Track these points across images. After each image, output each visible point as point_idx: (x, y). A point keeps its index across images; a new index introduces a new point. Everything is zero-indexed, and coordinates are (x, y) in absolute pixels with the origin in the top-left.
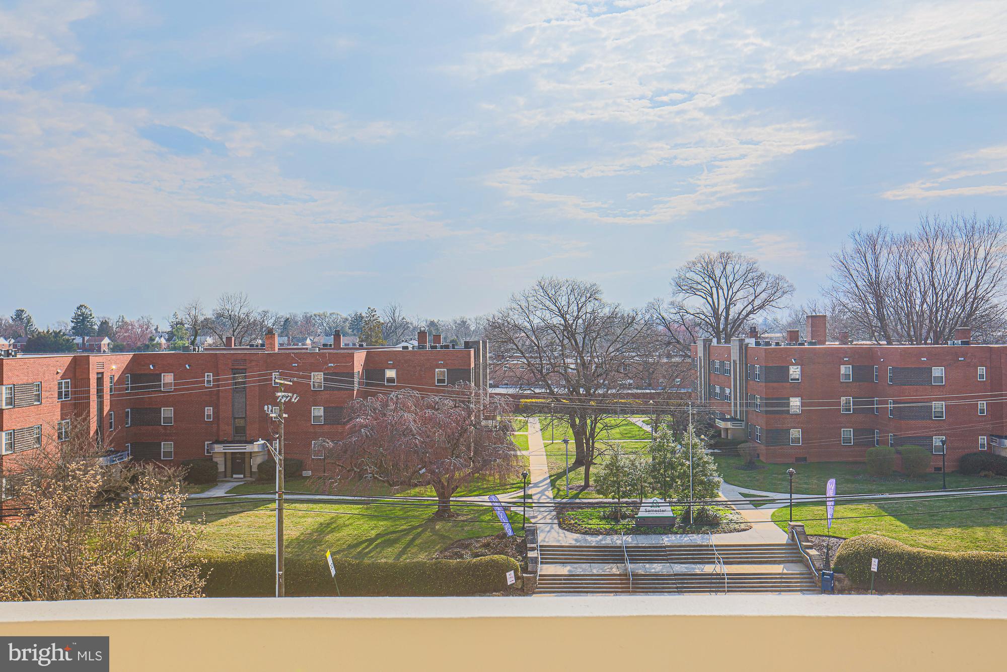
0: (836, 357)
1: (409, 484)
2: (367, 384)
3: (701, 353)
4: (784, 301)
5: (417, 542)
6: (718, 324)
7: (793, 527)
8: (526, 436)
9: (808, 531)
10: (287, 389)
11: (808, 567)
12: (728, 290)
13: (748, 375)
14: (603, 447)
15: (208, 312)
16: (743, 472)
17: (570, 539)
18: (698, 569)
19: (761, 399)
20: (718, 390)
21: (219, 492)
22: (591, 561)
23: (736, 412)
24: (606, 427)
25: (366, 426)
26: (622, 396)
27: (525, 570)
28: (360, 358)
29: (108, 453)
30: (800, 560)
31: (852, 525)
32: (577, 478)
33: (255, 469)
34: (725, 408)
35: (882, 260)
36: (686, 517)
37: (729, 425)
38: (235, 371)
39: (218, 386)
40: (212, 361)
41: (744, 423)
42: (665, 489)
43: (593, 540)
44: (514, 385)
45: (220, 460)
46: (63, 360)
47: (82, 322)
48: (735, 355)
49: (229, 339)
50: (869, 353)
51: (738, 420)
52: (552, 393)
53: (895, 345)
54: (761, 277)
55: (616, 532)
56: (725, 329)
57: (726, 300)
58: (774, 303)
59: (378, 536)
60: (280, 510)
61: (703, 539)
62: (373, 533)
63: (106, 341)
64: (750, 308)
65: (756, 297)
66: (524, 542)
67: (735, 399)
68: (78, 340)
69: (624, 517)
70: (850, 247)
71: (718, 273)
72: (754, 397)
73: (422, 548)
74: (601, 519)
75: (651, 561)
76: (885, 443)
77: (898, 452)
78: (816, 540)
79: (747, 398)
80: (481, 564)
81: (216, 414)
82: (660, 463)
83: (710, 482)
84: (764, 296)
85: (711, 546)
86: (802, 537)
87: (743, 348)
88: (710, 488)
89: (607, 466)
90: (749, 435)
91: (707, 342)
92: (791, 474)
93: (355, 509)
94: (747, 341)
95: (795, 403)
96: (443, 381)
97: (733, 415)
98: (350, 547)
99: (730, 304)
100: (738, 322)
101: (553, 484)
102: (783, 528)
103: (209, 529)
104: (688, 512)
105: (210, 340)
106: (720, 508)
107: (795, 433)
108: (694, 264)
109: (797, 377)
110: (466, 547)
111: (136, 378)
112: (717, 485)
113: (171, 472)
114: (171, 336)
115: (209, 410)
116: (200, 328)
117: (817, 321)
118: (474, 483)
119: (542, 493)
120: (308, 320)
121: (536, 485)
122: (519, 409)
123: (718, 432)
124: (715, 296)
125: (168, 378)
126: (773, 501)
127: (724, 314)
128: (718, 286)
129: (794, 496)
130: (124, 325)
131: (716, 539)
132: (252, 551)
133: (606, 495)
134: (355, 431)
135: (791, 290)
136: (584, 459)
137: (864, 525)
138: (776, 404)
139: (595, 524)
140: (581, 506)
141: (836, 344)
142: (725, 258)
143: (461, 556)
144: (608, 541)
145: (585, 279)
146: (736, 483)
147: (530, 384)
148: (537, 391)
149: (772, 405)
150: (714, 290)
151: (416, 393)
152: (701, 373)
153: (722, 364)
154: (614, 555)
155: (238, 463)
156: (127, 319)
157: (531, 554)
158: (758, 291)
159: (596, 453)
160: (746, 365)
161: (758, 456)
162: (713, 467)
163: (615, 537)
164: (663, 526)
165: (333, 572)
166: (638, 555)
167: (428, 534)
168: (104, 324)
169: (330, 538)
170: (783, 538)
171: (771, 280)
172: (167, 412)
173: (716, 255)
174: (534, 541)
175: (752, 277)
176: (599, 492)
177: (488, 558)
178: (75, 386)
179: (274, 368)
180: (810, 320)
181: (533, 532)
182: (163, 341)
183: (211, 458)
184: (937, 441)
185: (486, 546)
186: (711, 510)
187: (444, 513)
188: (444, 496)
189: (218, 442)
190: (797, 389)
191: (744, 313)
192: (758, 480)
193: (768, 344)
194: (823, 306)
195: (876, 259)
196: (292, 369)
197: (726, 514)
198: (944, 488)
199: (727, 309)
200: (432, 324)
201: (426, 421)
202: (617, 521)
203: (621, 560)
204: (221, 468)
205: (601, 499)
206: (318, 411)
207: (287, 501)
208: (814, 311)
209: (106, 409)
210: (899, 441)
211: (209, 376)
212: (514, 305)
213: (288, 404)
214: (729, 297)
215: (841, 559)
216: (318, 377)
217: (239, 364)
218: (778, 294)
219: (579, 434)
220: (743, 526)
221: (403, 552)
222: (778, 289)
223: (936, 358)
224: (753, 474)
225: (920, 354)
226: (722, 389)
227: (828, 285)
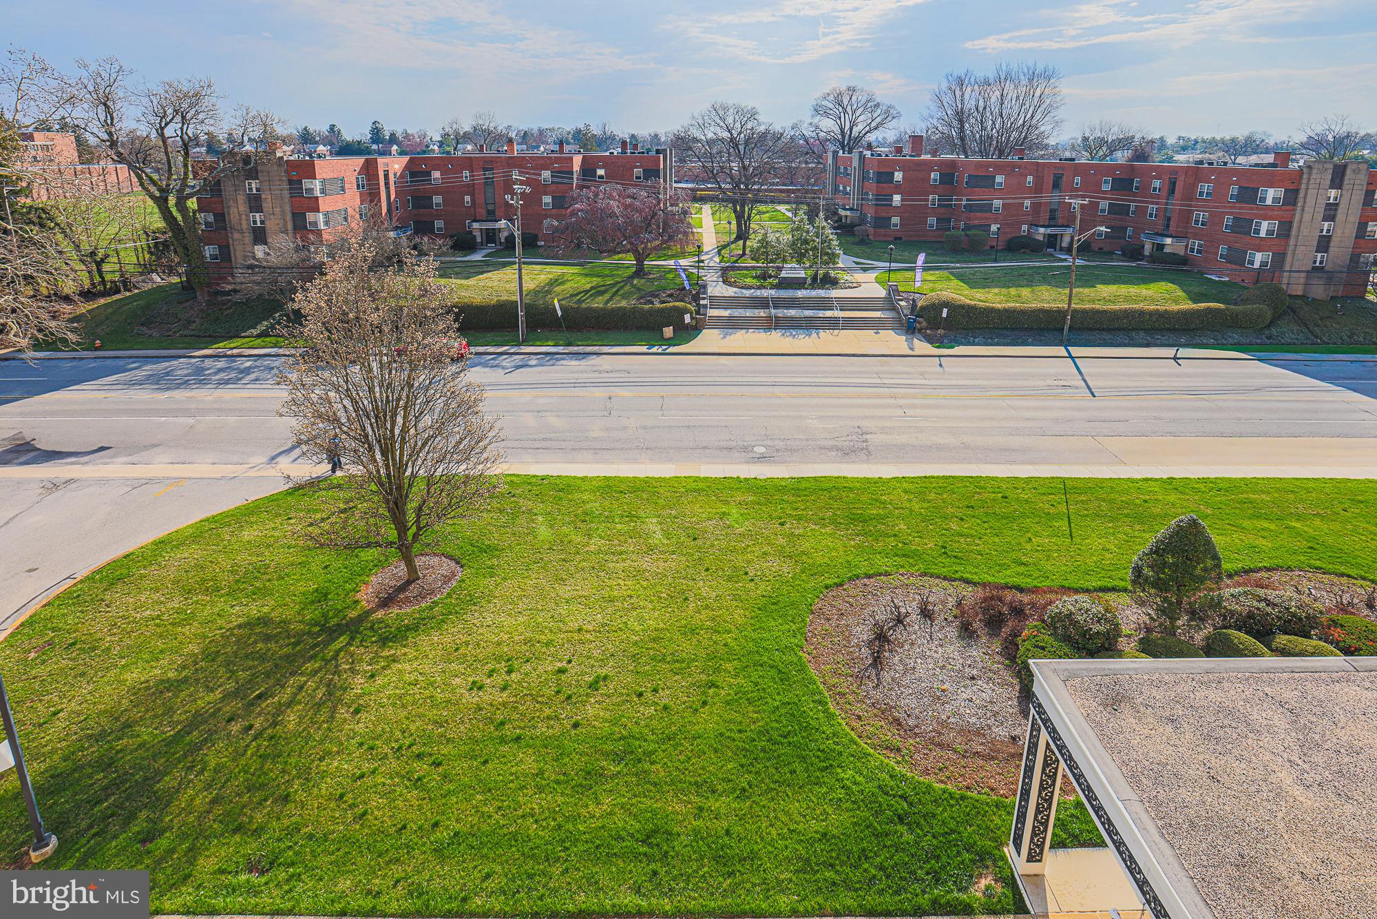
0: (929, 166)
1: (613, 252)
2: (584, 180)
3: (830, 161)
4: (894, 123)
5: (620, 293)
6: (844, 139)
7: (890, 286)
8: (701, 219)
9: (901, 289)
10: (522, 183)
11: (899, 313)
12: (853, 115)
13: (864, 177)
14: (757, 227)
15: (466, 127)
16: (857, 246)
17: (731, 291)
18: (821, 314)
19: (873, 195)
20: (841, 188)
21: (477, 257)
22: (746, 307)
23: (853, 204)
24: (759, 213)
25: (582, 210)
26: (771, 191)
27: (698, 313)
28: (577, 161)
29: (396, 228)
30: (894, 309)
31: (931, 285)
32: (737, 248)
33: (503, 240)
34: (845, 202)
35: (967, 96)
36: (814, 278)
37: (848, 213)
38: (485, 169)
39: (473, 180)
40: (468, 162)
41: (859, 212)
42: (800, 257)
43: (747, 293)
44: (693, 182)
45: (477, 234)
46: (359, 161)
47: (376, 133)
48: (855, 163)
49: (482, 146)
50: (953, 164)
51: (855, 210)
52: (720, 187)
53: (971, 159)
54: (878, 105)
55: (764, 287)
56: (848, 144)
57: (851, 122)
58: (885, 126)
59: (592, 288)
60: (520, 270)
61: (826, 293)
62: (588, 287)
63: (395, 147)
64: (867, 128)
65: (873, 120)
66: (698, 293)
67: (854, 194)
68: (375, 147)
69: (770, 277)
70: (944, 85)
71: (846, 102)
72: (868, 194)
73: (623, 297)
74: (754, 278)
75: (788, 308)
76: (958, 228)
77: (967, 235)
78: (905, 295)
79: (863, 193)
80: (666, 308)
81: (473, 201)
82: (797, 240)
83: (833, 254)
84: (879, 120)
85: (831, 298)
86: (896, 293)
87: (862, 158)
88: (833, 258)
89: (759, 241)
90: (862, 220)
91: (835, 153)
92: (891, 249)
93: (575, 270)
94: (865, 152)
95: (897, 198)
96: (640, 178)
97: (851, 206)
98: (572, 296)
99: (854, 125)
100: (858, 139)
101: (719, 253)
102: (883, 286)
103: (472, 282)
104: (816, 275)
105: (469, 147)
106: (839, 271)
107: (895, 220)
108: (828, 95)
109: (900, 180)
110: (657, 296)
111: (413, 174)
112: (838, 255)
113: (441, 242)
114: (441, 144)
115: (467, 198)
117: (916, 140)
118: (661, 252)
119: (711, 259)
120: (541, 132)
121: (707, 253)
122: (695, 199)
123: (840, 218)
124: (843, 119)
125: (436, 174)
126: (877, 268)
127: (849, 132)
128: (845, 112)
129: (892, 264)
130: (407, 136)
131: (835, 293)
132: (502, 298)
133: (757, 261)
134: (574, 214)
135: (899, 115)
136: (742, 235)
137: (939, 285)
138: (883, 200)
139: (749, 281)
140: (739, 268)
141: (928, 157)
142: (852, 90)
143: (652, 303)
144: (758, 293)
145: (748, 104)
146: (852, 254)
147: (704, 181)
148: (709, 186)
149: (880, 200)
150: (842, 114)
151: (619, 186)
152: (830, 175)
153: (845, 169)
154: (763, 303)
155: (491, 236)
156: (409, 132)
157: (702, 302)
158: (875, 116)
159: (751, 231)
160: (863, 170)
161: (868, 235)
162: (835, 243)
163: (763, 291)
164: (799, 284)
165: (560, 313)
166: (778, 303)
167: (627, 287)
168: (393, 135)
169: (558, 289)
170: (882, 293)
171: (885, 108)
172: (437, 199)
173: (845, 88)
174: (705, 293)
175: (871, 105)
176: (752, 259)
177: (671, 304)
178: (369, 180)
179: (514, 167)
180: (911, 138)
181: (705, 287)
182: (436, 148)
183: (471, 232)
184: (994, 228)
185: (671, 295)
186: (832, 273)
187: (640, 272)
188: (640, 260)
189: (475, 221)
190: (898, 189)
191: (863, 132)
192: (867, 253)
193: (880, 155)
194: (920, 128)
195: (963, 95)
196: (527, 168)
197: (844, 277)
198: (996, 261)
199: (851, 128)
200: (633, 136)
201: (626, 207)
202: (765, 279)
203: (767, 307)
204: (479, 240)
205: (754, 264)
206: (547, 199)
207: (525, 263)
209: (393, 197)
210: (967, 228)
211: (466, 173)
212: (694, 122)
213: (523, 194)
214: (854, 119)
215: (923, 308)
216: (546, 174)
217: (488, 164)
218: (889, 118)
219: (739, 217)
220: (855, 285)
221: (611, 299)
222: (889, 114)
223: (1000, 169)
224: (864, 248)
225: (988, 165)
226: (845, 187)
227: (926, 113)
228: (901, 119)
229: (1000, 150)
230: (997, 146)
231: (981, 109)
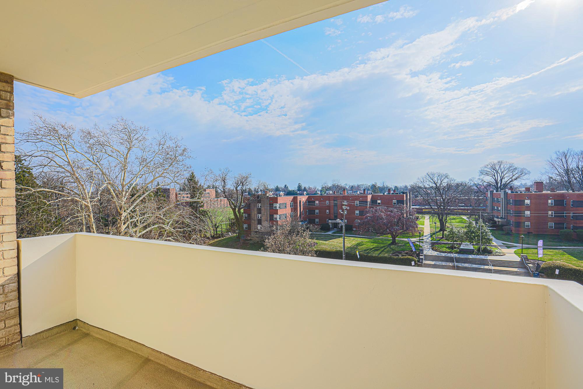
0: (547, 197)
1: (382, 234)
2: (372, 205)
3: (489, 195)
4: (525, 177)
5: (385, 250)
6: (497, 185)
7: (522, 256)
8: (424, 221)
9: (529, 258)
10: (346, 205)
11: (528, 270)
12: (502, 174)
13: (507, 203)
14: (449, 225)
15: (330, 185)
16: (504, 236)
17: (435, 253)
18: (482, 267)
19: (513, 211)
20: (496, 208)
21: (330, 233)
22: (442, 261)
23: (502, 215)
24: (450, 219)
25: (370, 216)
26: (459, 209)
27: (419, 261)
28: (369, 197)
29: (302, 221)
30: (525, 268)
31: (550, 257)
32: (440, 235)
33: (340, 227)
34: (498, 214)
36: (479, 250)
37: (500, 220)
38: (334, 200)
39: (330, 204)
40: (328, 198)
41: (506, 219)
42: (471, 240)
43: (443, 254)
44: (419, 205)
45: (330, 224)
46: (291, 197)
47: (299, 187)
48: (502, 196)
49: (335, 192)
50: (562, 195)
51: (503, 218)
52: (432, 208)
54: (516, 169)
55: (452, 253)
56: (500, 187)
57: (501, 177)
58: (521, 178)
59: (374, 248)
60: (344, 239)
61: (485, 257)
62: (372, 247)
63: (305, 192)
64: (511, 180)
65: (513, 176)
66: (419, 253)
67: (502, 211)
68: (298, 192)
69: (455, 248)
71: (497, 168)
72: (510, 211)
73: (387, 252)
74: (447, 248)
75: (464, 263)
76: (569, 228)
77: (575, 232)
78: (532, 261)
79: (507, 211)
80: (404, 258)
81: (329, 212)
82: (469, 231)
83: (488, 239)
84: (517, 175)
85: (488, 260)
86: (526, 260)
87: (506, 194)
88: (489, 241)
89: (449, 231)
90: (508, 223)
91: (492, 192)
92: (523, 238)
93: (367, 240)
94: (508, 191)
95: (528, 213)
96: (395, 204)
97: (501, 216)
98: (365, 250)
99: (502, 179)
100: (505, 185)
101: (431, 236)
102: (519, 256)
103: (327, 242)
104: (479, 248)
105: (331, 192)
106: (493, 247)
107: (528, 224)
108: (487, 165)
109: (528, 204)
110: (400, 253)
111: (309, 202)
112: (491, 240)
113: (316, 227)
114: (321, 191)
115: (328, 211)
116: (329, 189)
117: (539, 185)
118: (403, 234)
119: (428, 239)
120: (358, 186)
121: (426, 236)
122: (420, 212)
123: (495, 222)
124: (496, 176)
125: (317, 202)
126: (516, 246)
127: (500, 182)
128: (497, 172)
129: (523, 245)
130: (310, 188)
131: (490, 258)
132: (338, 249)
133: (448, 240)
134: (366, 218)
135: (529, 173)
136: (442, 229)
137: (555, 257)
138: (519, 214)
139: (444, 249)
140: (440, 244)
142: (500, 163)
143: (398, 256)
144: (449, 255)
145: (443, 172)
146: (501, 239)
147: (424, 205)
148: (426, 207)
149: (518, 213)
150: (496, 174)
151: (386, 207)
152: (489, 203)
153: (497, 199)
154: (451, 260)
155: (336, 225)
156: (310, 187)
157: (421, 257)
158: (514, 174)
159: (446, 227)
160: (507, 199)
161: (511, 231)
162: (490, 234)
163: (452, 254)
164: (471, 252)
165: (359, 257)
166: (458, 260)
167: (389, 248)
168: (305, 188)
169: (359, 247)
170: (518, 259)
171: (520, 170)
172: (317, 211)
173: (496, 162)
174: (422, 253)
175: (512, 169)
176: (446, 239)
177: (406, 257)
178: (294, 204)
179: (345, 200)
180: (536, 184)
181: (422, 250)
182: (319, 192)
183: (328, 224)
185: (407, 253)
186: (489, 248)
187: (394, 242)
188: (394, 237)
189: (330, 219)
190: (528, 208)
191: (508, 181)
192: (510, 239)
193: (517, 192)
194: (545, 180)
196: (350, 200)
197: (495, 250)
199: (501, 180)
200: (396, 187)
201: (387, 215)
202: (453, 249)
203: (453, 262)
204: (331, 227)
205: (446, 242)
206: (357, 212)
207: (346, 236)
208: (541, 180)
209: (302, 210)
210: (575, 228)
211: (327, 202)
212: (419, 181)
213: (346, 209)
214: (502, 176)
215: (543, 268)
216: (357, 202)
217: (335, 198)
218: (523, 175)
219: (441, 221)
220: (501, 254)
221: (380, 253)
222: (523, 172)
224: (509, 237)
226: (497, 208)
227: (543, 171)
228: (530, 174)
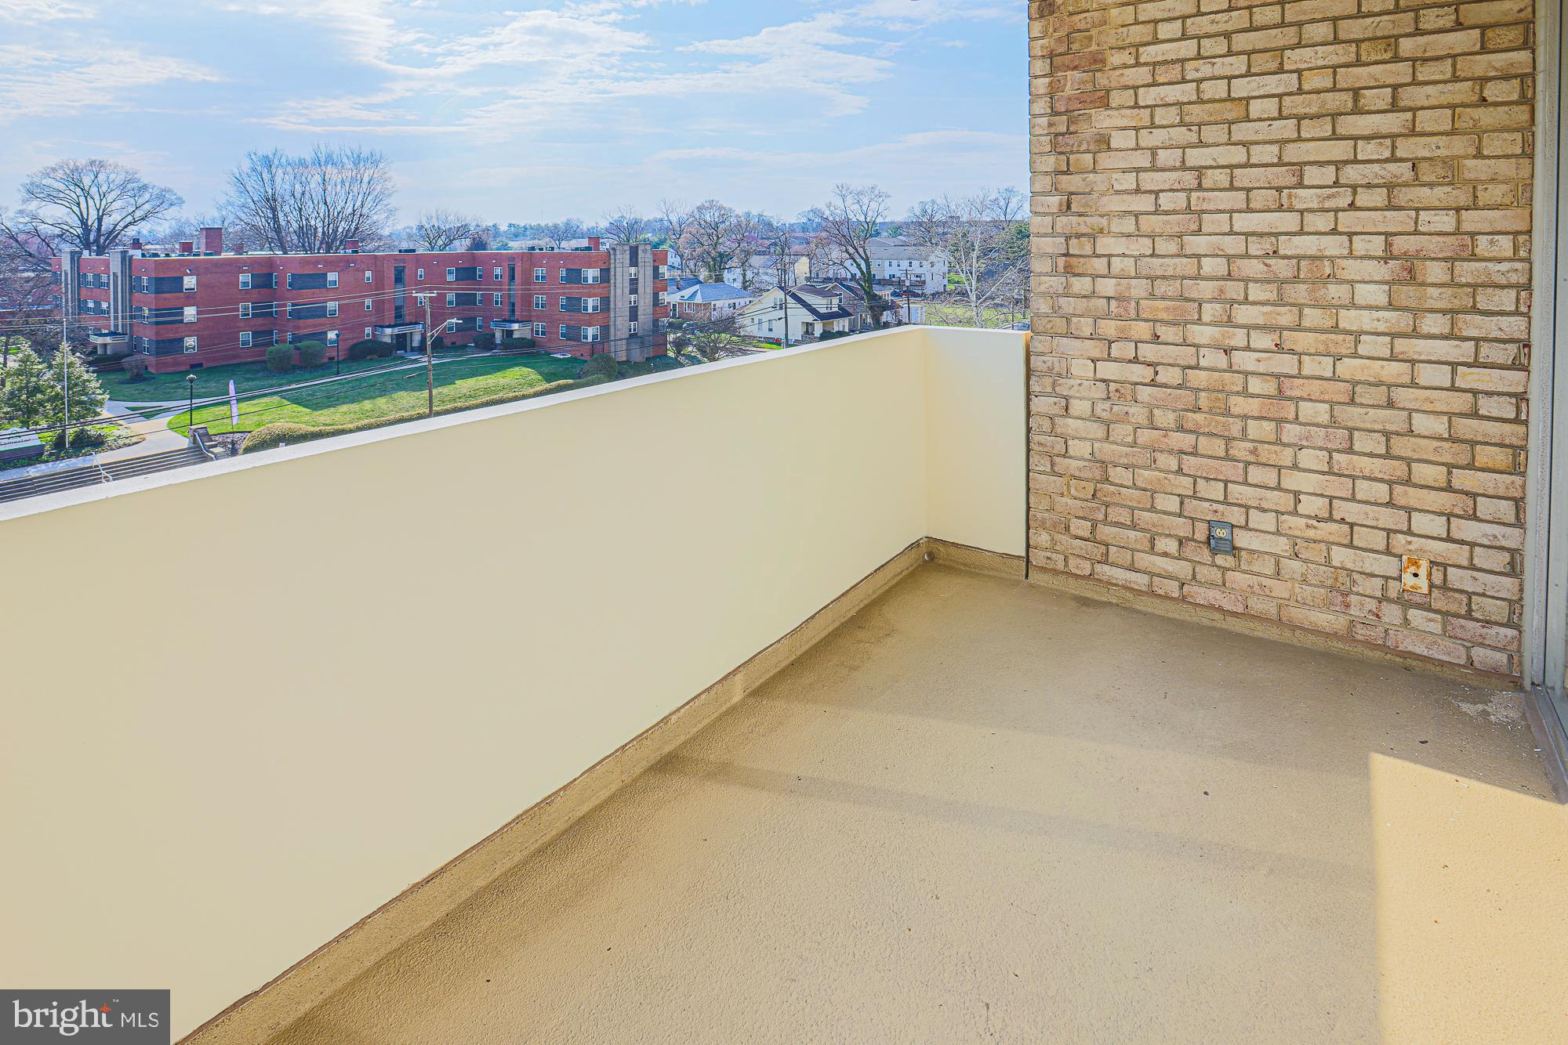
0: (235, 267)
3: (66, 266)
4: (172, 212)
6: (88, 235)
7: (194, 431)
9: (211, 431)
12: (101, 200)
13: (133, 286)
16: (130, 386)
19: (149, 310)
20: (91, 305)
23: (116, 326)
31: (256, 418)
34: (103, 323)
35: (278, 179)
36: (60, 442)
37: (109, 340)
41: (127, 337)
42: (27, 415)
48: (116, 266)
50: (270, 262)
51: (119, 334)
53: (291, 254)
54: (143, 188)
56: (97, 241)
57: (98, 210)
58: (160, 215)
61: (84, 461)
64: (129, 219)
65: (137, 208)
67: (116, 311)
70: (246, 166)
71: (86, 182)
72: (141, 309)
76: (284, 341)
77: (297, 348)
78: (219, 439)
79: (133, 313)
83: (92, 401)
84: (147, 207)
85: (96, 466)
86: (206, 438)
87: (126, 260)
88: (94, 407)
90: (135, 347)
91: (75, 254)
92: (191, 381)
94: (131, 252)
95: (190, 313)
97: (113, 329)
99: (103, 214)
100: (112, 236)
102: (184, 434)
107: (191, 342)
108: (55, 171)
109: (193, 287)
112: (101, 403)
117: (213, 236)
123: (95, 347)
124: (83, 206)
126: (168, 410)
127: (96, 224)
128: (87, 195)
129: (193, 401)
135: (181, 201)
138: (168, 316)
141: (231, 255)
142: (96, 167)
146: (123, 397)
149: (163, 315)
150: (82, 199)
153: (97, 276)
158: (140, 201)
160: (131, 277)
161: (148, 368)
162: (96, 385)
164: (30, 457)
170: (184, 443)
171: (156, 191)
173: (83, 163)
175: (132, 187)
180: (204, 232)
184: (332, 335)
190: (190, 298)
191: (122, 224)
192: (148, 392)
193: (156, 255)
195: (272, 180)
197: (113, 432)
198: (338, 374)
199: (100, 220)
210: (297, 339)
214: (103, 207)
218: (165, 205)
220: (134, 440)
222: (164, 200)
223: (332, 265)
224: (142, 386)
225: (317, 261)
226: (98, 304)
227: (223, 200)
228: (184, 206)
229: (327, 243)
230: (323, 239)
231: (298, 196)
